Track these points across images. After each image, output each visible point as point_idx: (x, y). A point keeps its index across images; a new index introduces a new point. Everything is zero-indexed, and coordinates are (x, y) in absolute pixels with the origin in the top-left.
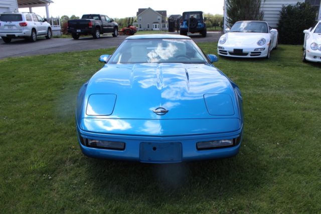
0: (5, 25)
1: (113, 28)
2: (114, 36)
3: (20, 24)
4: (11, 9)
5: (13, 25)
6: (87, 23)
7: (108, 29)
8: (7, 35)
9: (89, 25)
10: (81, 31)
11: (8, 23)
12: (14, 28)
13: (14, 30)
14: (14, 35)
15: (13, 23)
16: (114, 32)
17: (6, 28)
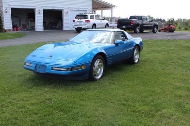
0: (77, 22)
1: (153, 26)
2: (154, 32)
3: (86, 21)
4: (87, 11)
5: (82, 22)
6: (129, 22)
7: (148, 26)
8: (78, 27)
9: (131, 23)
10: (126, 27)
11: (79, 20)
12: (82, 23)
13: (82, 24)
14: (81, 28)
15: (82, 20)
16: (154, 29)
17: (78, 23)
